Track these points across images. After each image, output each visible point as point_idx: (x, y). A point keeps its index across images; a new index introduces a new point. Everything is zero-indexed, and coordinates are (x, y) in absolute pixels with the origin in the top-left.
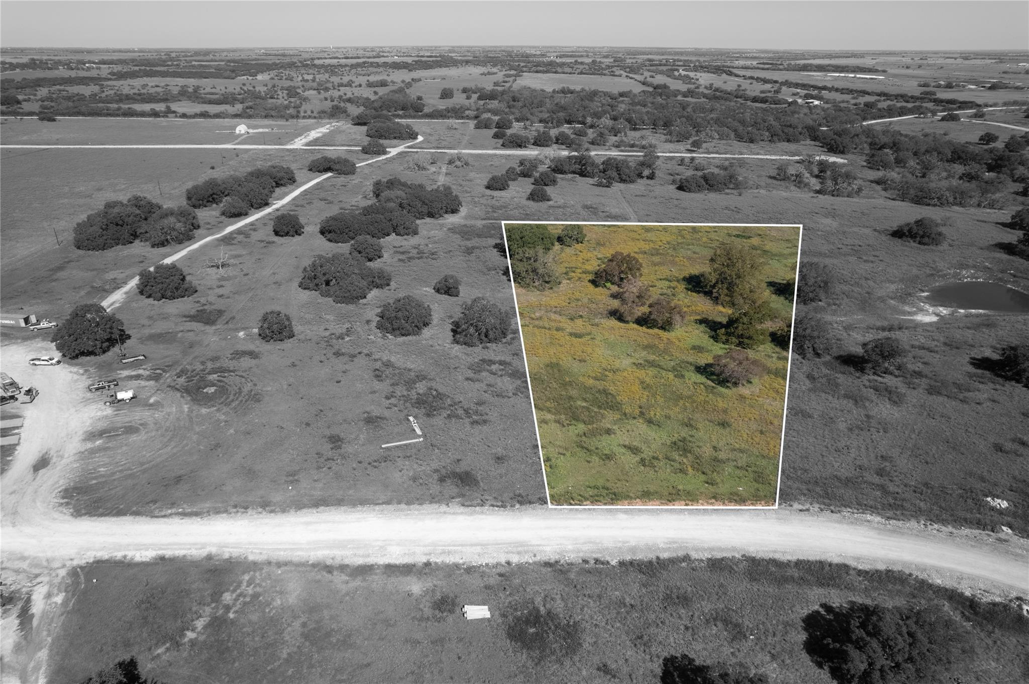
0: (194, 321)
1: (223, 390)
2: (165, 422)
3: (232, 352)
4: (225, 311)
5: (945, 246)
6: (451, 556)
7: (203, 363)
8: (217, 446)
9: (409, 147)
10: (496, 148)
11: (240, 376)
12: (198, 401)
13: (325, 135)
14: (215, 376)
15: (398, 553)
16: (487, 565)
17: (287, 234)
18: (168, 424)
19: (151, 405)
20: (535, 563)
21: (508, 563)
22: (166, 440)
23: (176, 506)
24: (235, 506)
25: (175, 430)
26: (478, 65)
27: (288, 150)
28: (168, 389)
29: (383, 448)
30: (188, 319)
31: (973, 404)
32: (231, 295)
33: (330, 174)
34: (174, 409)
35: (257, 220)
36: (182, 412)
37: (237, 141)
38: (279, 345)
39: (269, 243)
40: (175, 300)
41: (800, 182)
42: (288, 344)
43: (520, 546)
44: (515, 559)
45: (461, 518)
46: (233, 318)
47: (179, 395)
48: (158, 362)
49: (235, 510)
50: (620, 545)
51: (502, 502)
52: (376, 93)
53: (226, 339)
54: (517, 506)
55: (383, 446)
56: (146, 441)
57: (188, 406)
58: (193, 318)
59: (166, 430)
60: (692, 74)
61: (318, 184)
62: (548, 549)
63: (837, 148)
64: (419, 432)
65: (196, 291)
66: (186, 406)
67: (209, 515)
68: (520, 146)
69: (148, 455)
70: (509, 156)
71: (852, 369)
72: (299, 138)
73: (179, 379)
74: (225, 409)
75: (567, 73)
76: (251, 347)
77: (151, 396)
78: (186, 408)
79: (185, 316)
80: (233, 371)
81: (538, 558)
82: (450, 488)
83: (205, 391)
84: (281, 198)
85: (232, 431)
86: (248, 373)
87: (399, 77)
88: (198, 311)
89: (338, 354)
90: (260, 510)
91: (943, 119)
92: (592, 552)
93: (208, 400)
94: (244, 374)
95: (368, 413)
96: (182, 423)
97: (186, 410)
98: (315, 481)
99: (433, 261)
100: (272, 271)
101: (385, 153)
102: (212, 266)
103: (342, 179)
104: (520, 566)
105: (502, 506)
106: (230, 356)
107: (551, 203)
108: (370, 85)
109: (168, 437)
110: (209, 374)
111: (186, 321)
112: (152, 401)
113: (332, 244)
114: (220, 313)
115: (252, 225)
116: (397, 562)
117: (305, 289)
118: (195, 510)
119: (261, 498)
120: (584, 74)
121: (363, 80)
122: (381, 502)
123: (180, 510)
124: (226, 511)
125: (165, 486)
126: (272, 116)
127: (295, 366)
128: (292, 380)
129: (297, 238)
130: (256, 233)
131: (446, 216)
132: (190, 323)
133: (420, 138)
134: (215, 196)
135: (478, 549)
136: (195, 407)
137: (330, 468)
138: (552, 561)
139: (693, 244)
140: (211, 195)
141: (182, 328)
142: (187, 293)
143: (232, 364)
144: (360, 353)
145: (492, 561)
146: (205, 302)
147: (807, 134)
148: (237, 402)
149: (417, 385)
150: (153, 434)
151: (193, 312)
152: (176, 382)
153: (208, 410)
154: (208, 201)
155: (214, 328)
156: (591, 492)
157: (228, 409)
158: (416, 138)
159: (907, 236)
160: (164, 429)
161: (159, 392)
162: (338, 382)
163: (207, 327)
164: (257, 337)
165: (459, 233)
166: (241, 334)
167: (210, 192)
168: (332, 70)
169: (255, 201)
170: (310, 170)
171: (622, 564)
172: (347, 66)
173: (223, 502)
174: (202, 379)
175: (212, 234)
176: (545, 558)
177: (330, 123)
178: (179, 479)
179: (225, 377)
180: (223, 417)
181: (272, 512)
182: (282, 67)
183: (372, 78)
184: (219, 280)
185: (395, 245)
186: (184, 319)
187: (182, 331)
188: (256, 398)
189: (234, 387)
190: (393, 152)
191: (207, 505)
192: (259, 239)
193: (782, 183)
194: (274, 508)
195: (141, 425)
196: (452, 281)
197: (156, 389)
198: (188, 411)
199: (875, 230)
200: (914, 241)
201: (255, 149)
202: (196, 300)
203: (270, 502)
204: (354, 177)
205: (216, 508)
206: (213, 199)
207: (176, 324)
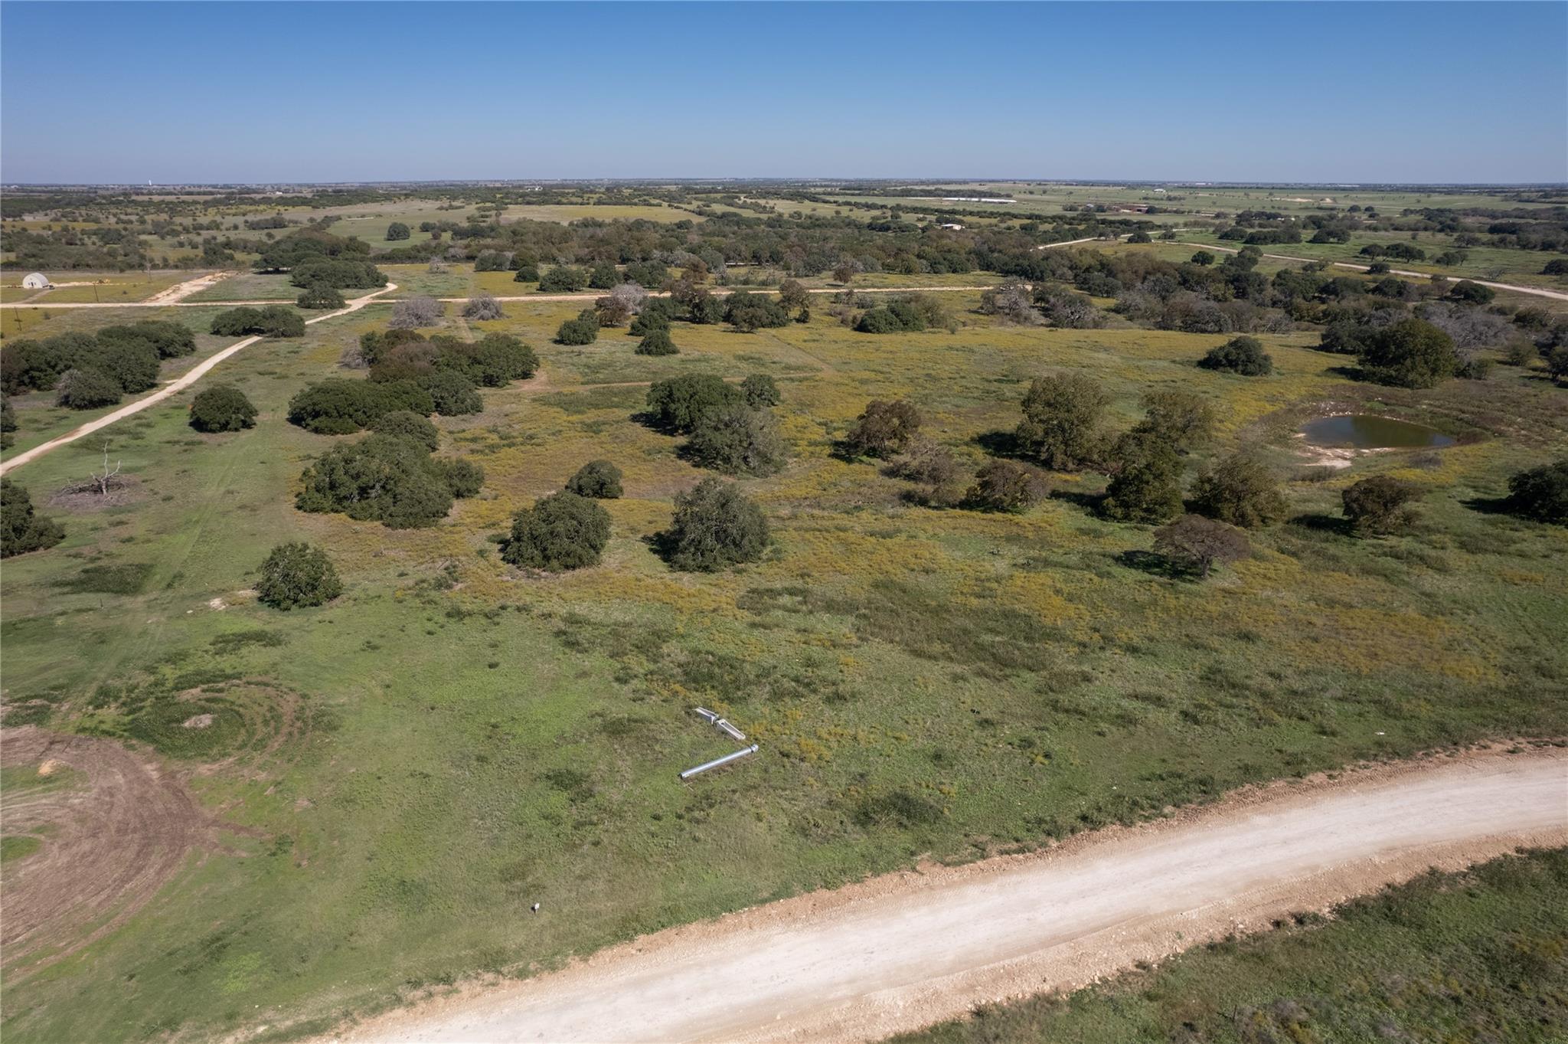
0: (84, 590)
1: (233, 717)
2: (108, 812)
3: (212, 639)
4: (152, 566)
5: (1274, 376)
6: (1018, 980)
7: (150, 670)
8: (282, 844)
9: (378, 297)
10: (531, 294)
11: (257, 684)
12: (181, 748)
13: (210, 288)
14: (196, 691)
15: (901, 1003)
16: (1104, 981)
17: (224, 427)
18: (118, 815)
19: (48, 779)
20: (1190, 952)
21: (1141, 965)
22: (130, 854)
23: (241, 1019)
24: (416, 984)
25: (145, 826)
26: (425, 198)
27: (150, 308)
28: (82, 735)
29: (686, 780)
30: (66, 590)
31: (1540, 559)
32: (152, 536)
33: (255, 339)
34: (120, 779)
35: (145, 410)
36: (147, 781)
37: (31, 299)
38: (317, 615)
39: (192, 443)
40: (16, 557)
41: (1017, 315)
42: (333, 611)
43: (1138, 923)
44: (1150, 954)
45: (972, 891)
46: (179, 576)
47: (118, 745)
48: (27, 683)
49: (420, 993)
50: (1308, 875)
51: (1017, 840)
52: (270, 236)
53: (182, 616)
54: (1053, 843)
55: (685, 775)
56: (70, 866)
57: (154, 765)
58: (80, 585)
59: (118, 831)
60: (762, 202)
61: (240, 352)
62: (1193, 915)
63: (1032, 273)
64: (741, 736)
65: (63, 537)
66: (149, 767)
67: (355, 1022)
68: (571, 290)
69: (93, 903)
70: (560, 302)
71: (1332, 534)
72: (164, 293)
73: (99, 711)
74: (259, 758)
75: (576, 204)
76: (254, 625)
77: (38, 760)
78: (151, 770)
79: (57, 584)
80: (238, 676)
81: (1189, 941)
82: (892, 836)
83: (187, 724)
84: (180, 374)
85: (303, 803)
86: (274, 675)
87: (302, 215)
88: (86, 571)
89: (456, 614)
90: (489, 977)
91: (1130, 240)
92: (1275, 902)
93: (202, 744)
94: (264, 679)
95: (600, 715)
96: (159, 807)
97: (155, 775)
98: (582, 878)
99: (538, 448)
100: (222, 489)
101: (342, 306)
102: (81, 490)
103: (283, 344)
104: (1166, 965)
105: (1021, 851)
106: (209, 647)
107: (679, 356)
108: (253, 226)
109: (135, 847)
110: (178, 688)
111: (64, 594)
112: (46, 769)
113: (321, 438)
114: (144, 570)
115: (139, 418)
116: (915, 1026)
117: (313, 511)
118: (303, 1018)
119: (473, 945)
120: (604, 204)
121: (240, 220)
122: (766, 895)
123: (261, 1029)
124: (398, 1001)
125: (186, 972)
126: (88, 266)
127: (375, 648)
128: (387, 677)
129: (245, 434)
130: (153, 430)
131: (514, 382)
132: (75, 597)
133: (391, 287)
134: (36, 374)
135: (1064, 951)
136: (176, 765)
137: (596, 844)
138: (1218, 939)
139: (947, 395)
140: (26, 372)
141: (59, 608)
142: (44, 539)
143: (227, 663)
144: (503, 608)
145: (1110, 971)
146: (94, 554)
147: (976, 261)
148: (281, 739)
149: (665, 650)
150: (86, 846)
151: (73, 575)
152: (96, 719)
153: (216, 767)
154: (22, 383)
155: (141, 599)
156: (1156, 789)
157: (266, 757)
158: (383, 286)
159: (1223, 365)
160: (113, 828)
161: (57, 747)
162: (491, 666)
163: (126, 601)
164: (256, 604)
165: (559, 405)
166: (216, 602)
167: (25, 365)
168: (173, 209)
169: (129, 377)
170: (217, 332)
171: (1340, 910)
172: (199, 203)
173: (375, 978)
174: (164, 703)
175: (53, 438)
176: (1202, 938)
177: (213, 274)
178: (217, 948)
179: (221, 690)
180: (262, 776)
181: (522, 974)
182: (69, 204)
183: (250, 218)
184: (111, 513)
185: (451, 429)
186: (57, 590)
187: (62, 614)
188: (324, 722)
189: (256, 708)
190: (356, 305)
191: (335, 997)
192: (166, 439)
193: (991, 317)
194: (521, 964)
195: (39, 830)
196: (604, 471)
197: (45, 741)
198: (163, 777)
199: (1174, 362)
200: (1236, 371)
201: (78, 309)
202: (73, 551)
203: (501, 952)
204: (305, 340)
205: (364, 1000)
206: (32, 378)
207: (41, 602)
